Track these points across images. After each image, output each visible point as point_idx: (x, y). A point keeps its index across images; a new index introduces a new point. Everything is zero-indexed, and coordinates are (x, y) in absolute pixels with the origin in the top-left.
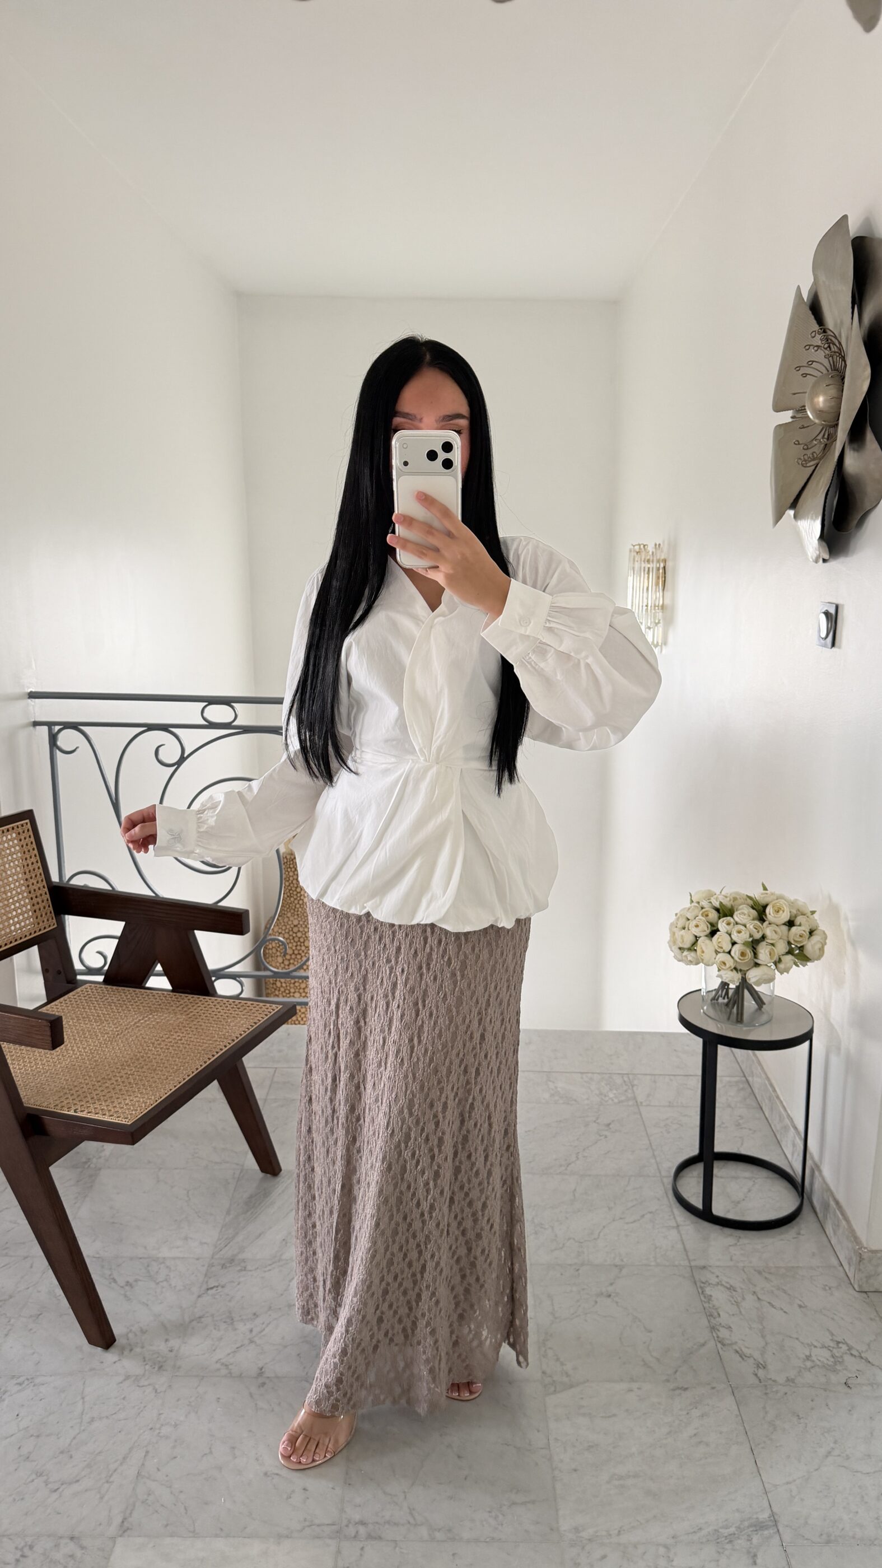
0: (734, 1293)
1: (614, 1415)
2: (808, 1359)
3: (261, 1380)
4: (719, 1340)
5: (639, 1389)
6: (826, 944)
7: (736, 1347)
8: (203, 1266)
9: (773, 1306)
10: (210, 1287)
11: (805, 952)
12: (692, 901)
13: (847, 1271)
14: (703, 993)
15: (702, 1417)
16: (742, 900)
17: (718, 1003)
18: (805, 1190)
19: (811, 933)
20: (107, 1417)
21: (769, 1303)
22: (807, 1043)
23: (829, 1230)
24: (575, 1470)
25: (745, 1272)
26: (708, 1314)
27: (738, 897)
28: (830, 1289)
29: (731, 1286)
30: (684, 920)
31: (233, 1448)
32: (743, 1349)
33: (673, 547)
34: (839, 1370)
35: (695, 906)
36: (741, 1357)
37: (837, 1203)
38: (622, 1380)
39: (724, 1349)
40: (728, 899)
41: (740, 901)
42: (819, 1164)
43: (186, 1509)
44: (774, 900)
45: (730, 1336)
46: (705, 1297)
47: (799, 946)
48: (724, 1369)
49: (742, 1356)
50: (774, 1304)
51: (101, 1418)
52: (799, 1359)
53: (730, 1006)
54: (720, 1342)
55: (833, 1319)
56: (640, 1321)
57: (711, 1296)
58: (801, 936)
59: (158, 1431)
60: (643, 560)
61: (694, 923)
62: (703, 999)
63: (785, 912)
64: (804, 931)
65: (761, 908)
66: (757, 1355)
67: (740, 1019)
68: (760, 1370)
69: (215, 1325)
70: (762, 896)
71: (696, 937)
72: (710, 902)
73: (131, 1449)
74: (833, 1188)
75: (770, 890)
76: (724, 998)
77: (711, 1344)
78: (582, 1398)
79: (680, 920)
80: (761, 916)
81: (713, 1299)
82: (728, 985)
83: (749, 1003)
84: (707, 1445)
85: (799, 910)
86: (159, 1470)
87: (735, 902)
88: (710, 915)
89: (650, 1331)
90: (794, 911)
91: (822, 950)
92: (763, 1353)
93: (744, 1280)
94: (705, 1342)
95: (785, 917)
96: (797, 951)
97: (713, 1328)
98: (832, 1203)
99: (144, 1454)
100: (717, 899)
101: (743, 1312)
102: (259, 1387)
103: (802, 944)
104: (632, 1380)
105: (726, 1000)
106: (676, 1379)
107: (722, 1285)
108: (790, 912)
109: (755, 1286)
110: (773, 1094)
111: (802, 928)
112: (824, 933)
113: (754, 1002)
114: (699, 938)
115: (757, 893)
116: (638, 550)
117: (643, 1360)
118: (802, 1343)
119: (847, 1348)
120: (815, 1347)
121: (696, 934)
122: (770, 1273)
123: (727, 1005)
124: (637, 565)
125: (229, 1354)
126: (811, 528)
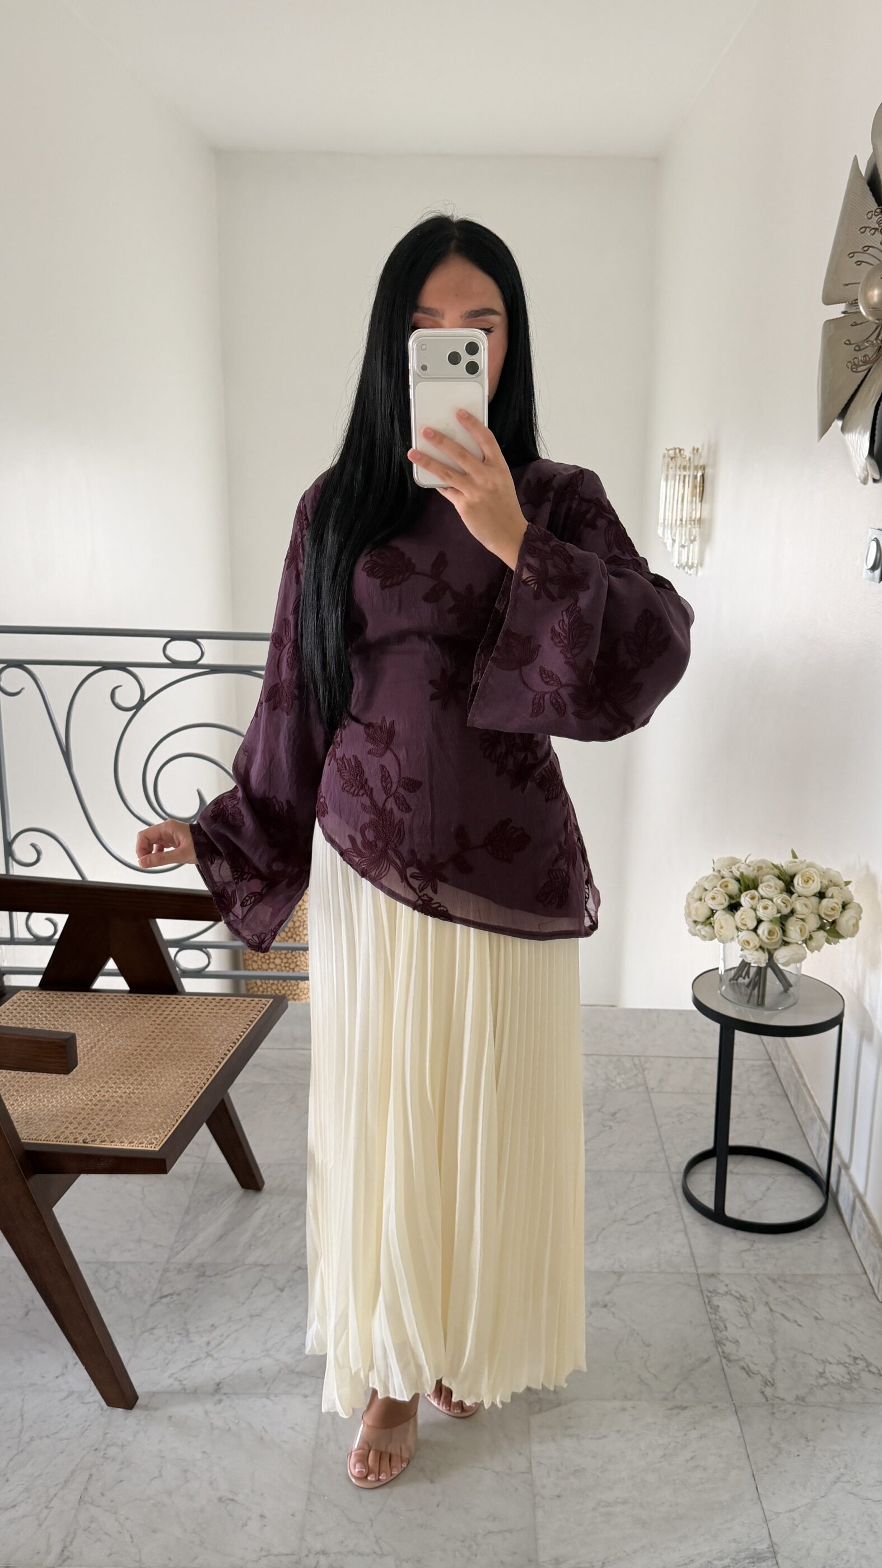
0: (743, 1303)
1: (605, 1437)
2: (821, 1376)
3: (217, 1397)
4: (725, 1355)
5: (633, 1407)
6: (860, 918)
7: (742, 1364)
8: (157, 1271)
9: (786, 1318)
10: (165, 1293)
11: (837, 928)
12: (714, 870)
13: (872, 1281)
14: (721, 971)
15: (701, 1438)
16: (769, 869)
17: (737, 984)
18: (830, 1188)
19: (844, 906)
20: (48, 1436)
21: (782, 1315)
22: (837, 1029)
23: (854, 1235)
24: (559, 1496)
25: (757, 1281)
26: (713, 1327)
27: (764, 866)
28: (851, 1299)
29: (741, 1296)
30: (702, 890)
31: (185, 1471)
32: (752, 1367)
33: (713, 450)
34: (855, 1388)
35: (714, 875)
36: (748, 1374)
37: (864, 1205)
38: (614, 1398)
39: (729, 1365)
40: (751, 868)
41: (766, 870)
42: (847, 1160)
43: (131, 1538)
44: (802, 869)
45: (737, 1351)
46: (711, 1308)
47: (831, 921)
48: (728, 1387)
49: (749, 1372)
50: (787, 1316)
51: (41, 1438)
52: (812, 1376)
53: (751, 988)
54: (725, 1357)
55: (852, 1333)
56: (638, 1334)
57: (718, 1306)
58: (832, 909)
59: (102, 1453)
60: (678, 466)
61: (710, 894)
62: (721, 979)
63: (815, 882)
64: (837, 903)
65: (788, 878)
66: (765, 1372)
67: (761, 1003)
68: (767, 1388)
69: (168, 1337)
70: (790, 865)
71: (712, 910)
72: (731, 872)
73: (73, 1472)
74: (861, 1188)
75: (801, 857)
76: (744, 978)
77: (716, 1359)
78: (570, 1418)
79: (697, 890)
80: (789, 889)
81: (721, 1309)
82: (750, 964)
83: (772, 983)
84: (705, 1469)
85: (831, 881)
86: (103, 1494)
87: (760, 872)
88: (729, 885)
89: (649, 1346)
90: (826, 882)
91: (856, 926)
92: (772, 1370)
93: (755, 1289)
94: (709, 1358)
95: (815, 887)
96: (828, 928)
97: (719, 1343)
98: (858, 1205)
99: (87, 1477)
100: (738, 870)
101: (753, 1325)
102: (215, 1404)
103: (833, 919)
104: (626, 1398)
105: (747, 981)
106: (674, 1397)
107: (732, 1295)
108: (821, 882)
109: (768, 1295)
110: (800, 1080)
111: (835, 900)
112: (859, 906)
113: (778, 982)
114: (717, 911)
115: (783, 860)
116: (672, 455)
117: (639, 1377)
118: (816, 1359)
119: (865, 1364)
120: (830, 1363)
121: (713, 908)
122: (785, 1282)
123: (748, 986)
124: (671, 472)
125: (183, 1369)
126: (859, 442)
